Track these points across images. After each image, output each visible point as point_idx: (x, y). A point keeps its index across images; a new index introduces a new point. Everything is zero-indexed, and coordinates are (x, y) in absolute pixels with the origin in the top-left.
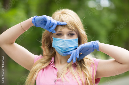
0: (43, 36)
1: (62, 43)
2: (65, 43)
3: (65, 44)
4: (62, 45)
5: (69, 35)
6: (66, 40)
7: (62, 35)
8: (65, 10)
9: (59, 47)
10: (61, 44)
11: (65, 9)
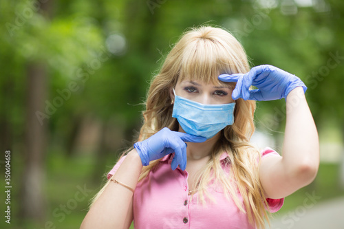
0: (150, 88)
1: (196, 113)
2: (202, 113)
3: (202, 115)
4: (194, 118)
5: (213, 94)
6: (205, 107)
7: (198, 92)
8: (213, 28)
9: (189, 122)
10: (193, 114)
11: (213, 26)
